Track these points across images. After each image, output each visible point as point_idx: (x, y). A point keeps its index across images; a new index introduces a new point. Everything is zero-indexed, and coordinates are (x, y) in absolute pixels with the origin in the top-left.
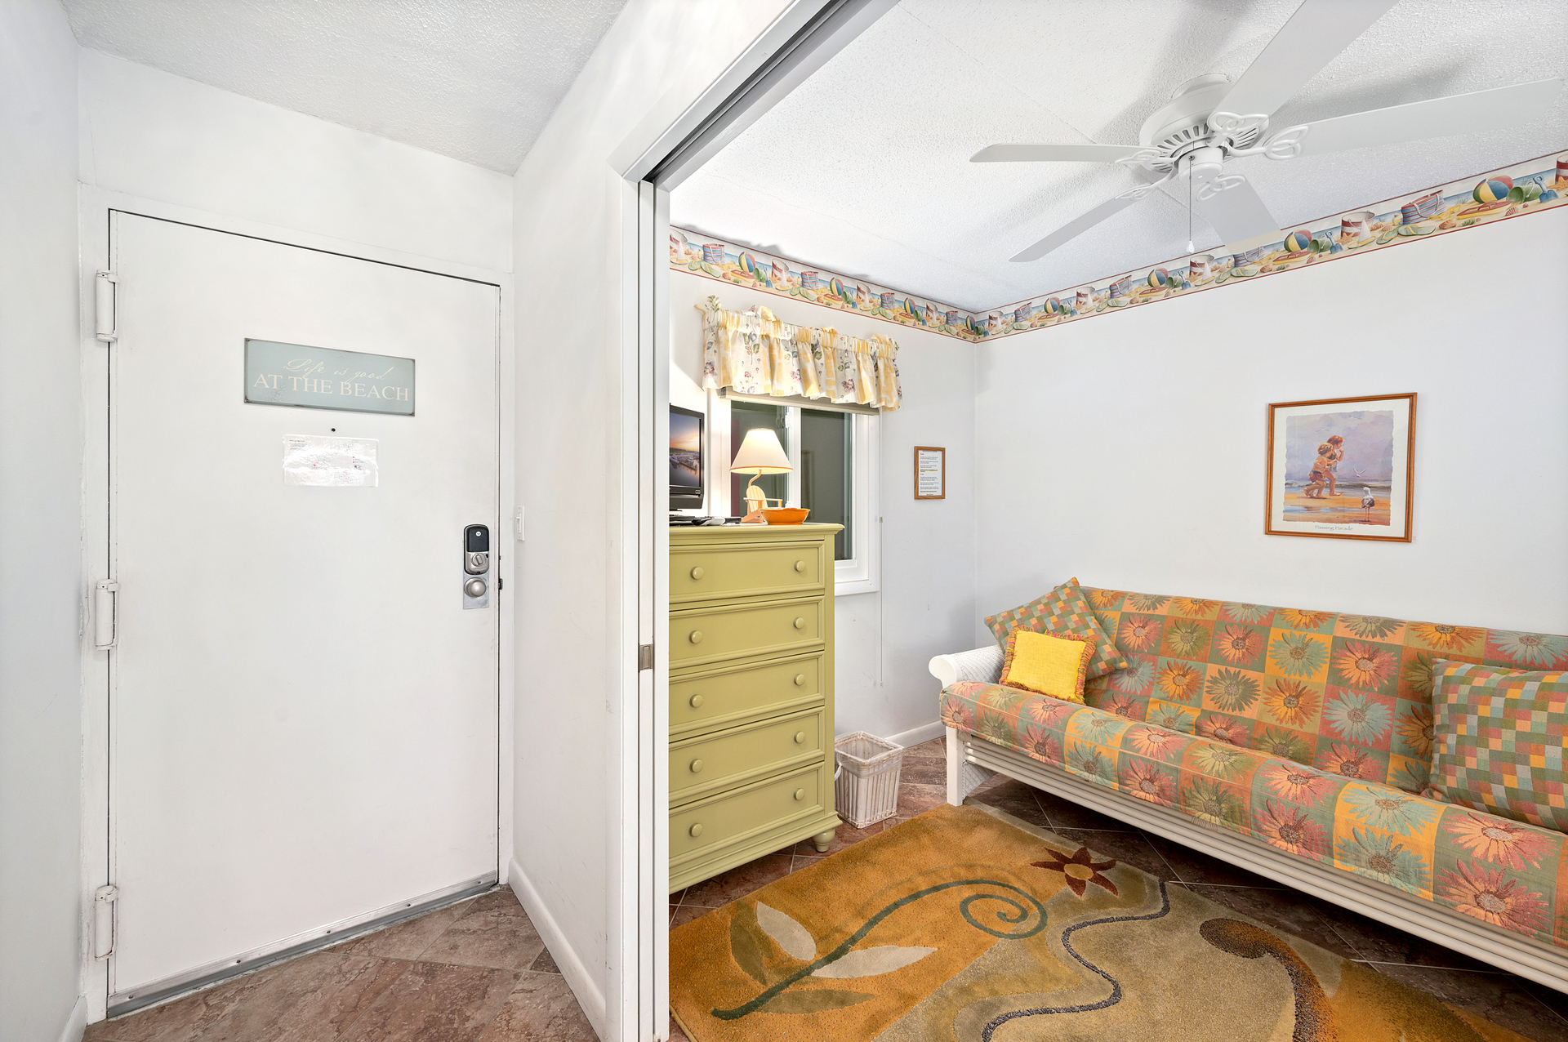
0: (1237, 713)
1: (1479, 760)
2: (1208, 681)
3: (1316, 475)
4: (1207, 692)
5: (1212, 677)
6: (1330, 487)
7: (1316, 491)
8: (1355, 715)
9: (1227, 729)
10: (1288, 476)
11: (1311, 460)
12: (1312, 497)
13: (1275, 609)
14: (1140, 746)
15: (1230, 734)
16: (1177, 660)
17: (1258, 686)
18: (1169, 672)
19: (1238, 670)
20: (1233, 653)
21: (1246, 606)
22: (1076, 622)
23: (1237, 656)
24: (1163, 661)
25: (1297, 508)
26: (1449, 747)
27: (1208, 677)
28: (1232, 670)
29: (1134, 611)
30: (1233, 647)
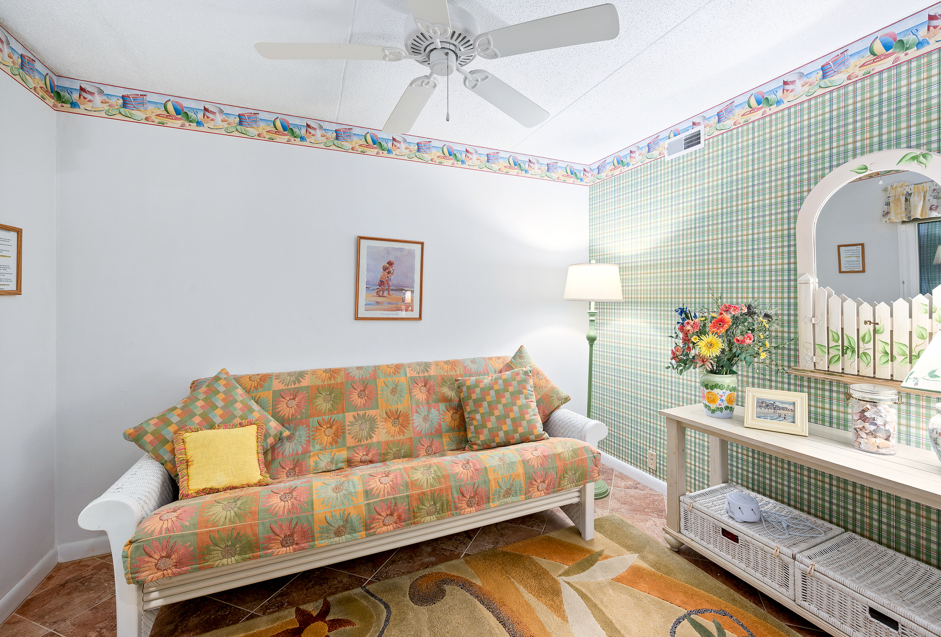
0: (369, 441)
1: (492, 423)
2: (348, 426)
3: (382, 283)
4: (349, 433)
5: (350, 422)
6: (388, 290)
7: (381, 292)
8: (425, 419)
9: (367, 455)
10: (367, 283)
11: (379, 274)
12: (379, 296)
13: (375, 367)
14: (378, 491)
15: (368, 458)
16: (324, 417)
17: (377, 418)
18: (320, 428)
19: (364, 412)
20: (360, 402)
21: (359, 368)
22: (241, 409)
23: (362, 402)
24: (314, 421)
25: (372, 302)
26: (478, 421)
27: (347, 423)
28: (361, 413)
29: (284, 388)
30: (359, 397)
